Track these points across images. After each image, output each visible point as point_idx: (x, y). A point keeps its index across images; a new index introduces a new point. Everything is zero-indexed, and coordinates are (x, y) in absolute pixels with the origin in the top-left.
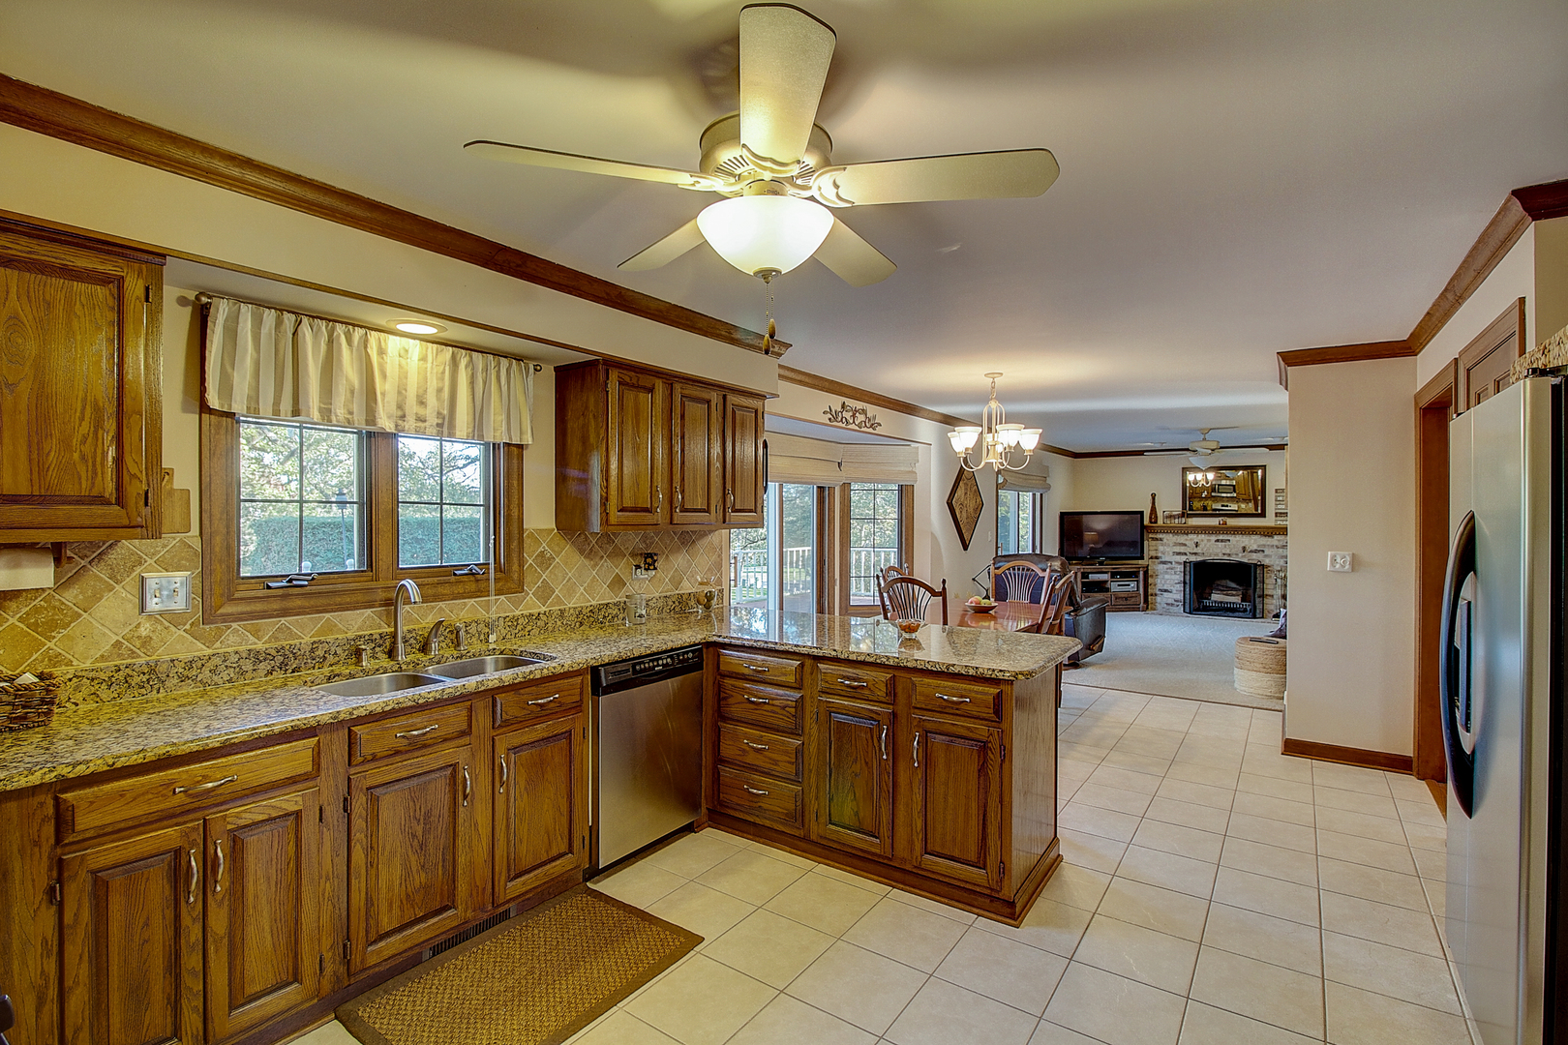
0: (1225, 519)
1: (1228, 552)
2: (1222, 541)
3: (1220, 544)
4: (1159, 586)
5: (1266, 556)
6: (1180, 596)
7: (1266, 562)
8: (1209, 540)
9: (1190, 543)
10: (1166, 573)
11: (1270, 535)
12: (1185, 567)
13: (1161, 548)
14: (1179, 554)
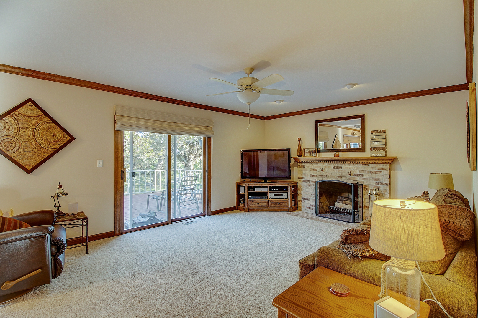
0: (337, 153)
1: (340, 175)
2: (337, 168)
3: (336, 170)
4: (303, 196)
5: (364, 179)
6: (313, 203)
7: (364, 183)
8: (329, 167)
9: (319, 169)
10: (307, 188)
11: (367, 164)
12: (316, 184)
13: (304, 172)
14: (313, 176)
